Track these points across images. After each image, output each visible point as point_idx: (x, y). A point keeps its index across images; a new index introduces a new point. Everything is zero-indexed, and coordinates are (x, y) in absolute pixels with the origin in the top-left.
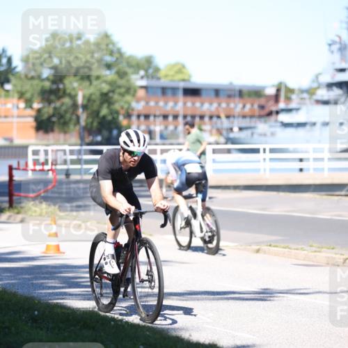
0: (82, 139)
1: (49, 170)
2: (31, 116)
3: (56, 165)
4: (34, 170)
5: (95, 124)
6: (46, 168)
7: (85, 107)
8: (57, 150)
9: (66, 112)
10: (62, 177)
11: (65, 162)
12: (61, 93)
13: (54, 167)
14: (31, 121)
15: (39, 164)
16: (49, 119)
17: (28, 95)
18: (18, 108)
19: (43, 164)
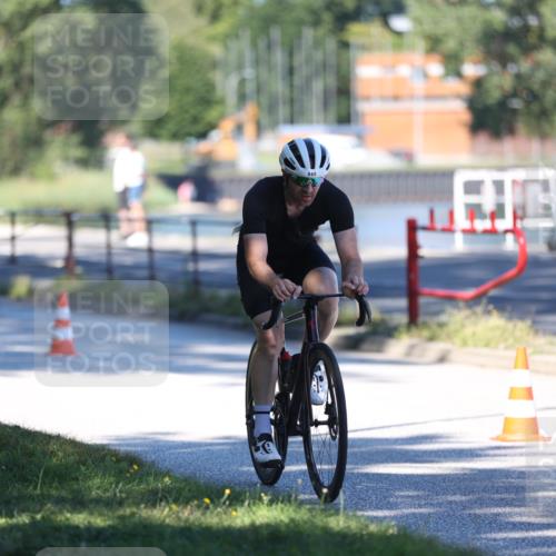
1: (506, 231)
2: (458, 96)
3: (523, 217)
4: (471, 232)
6: (503, 224)
8: (526, 181)
9: (546, 84)
10: (538, 248)
11: (547, 212)
12: (532, 39)
13: (519, 224)
14: (459, 110)
15: (483, 217)
16: (503, 104)
17: (450, 45)
18: (426, 75)
19: (493, 216)
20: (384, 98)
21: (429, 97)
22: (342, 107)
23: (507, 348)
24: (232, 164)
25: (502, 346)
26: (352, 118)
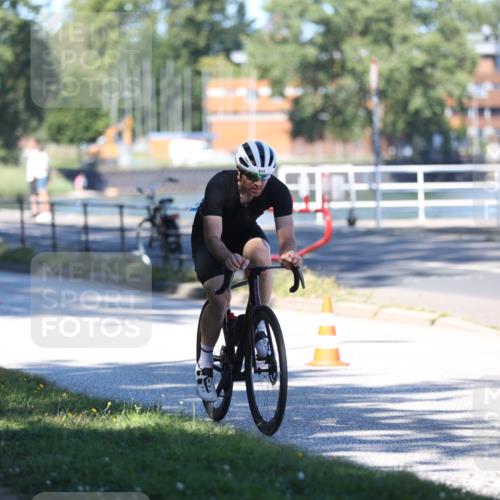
0: (377, 152)
1: (317, 211)
2: (282, 111)
3: (329, 201)
5: (401, 125)
6: (313, 206)
7: (382, 94)
8: (332, 174)
9: (346, 102)
10: (341, 223)
11: (347, 196)
12: (336, 69)
13: (326, 206)
14: (281, 121)
15: (299, 200)
16: (315, 117)
17: (276, 73)
18: (258, 96)
19: (307, 200)
20: (226, 112)
21: (260, 112)
22: (195, 119)
23: (318, 297)
24: (115, 162)
25: (313, 295)
26: (204, 127)
